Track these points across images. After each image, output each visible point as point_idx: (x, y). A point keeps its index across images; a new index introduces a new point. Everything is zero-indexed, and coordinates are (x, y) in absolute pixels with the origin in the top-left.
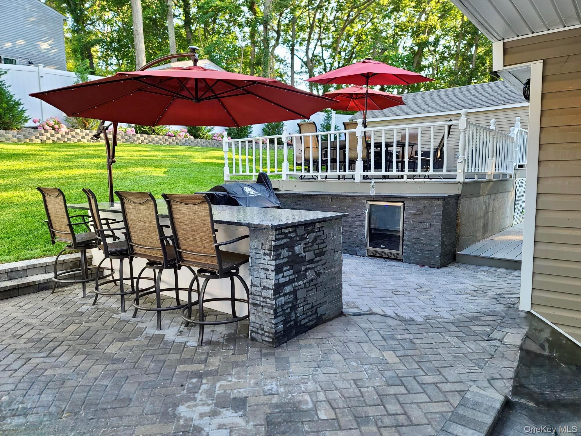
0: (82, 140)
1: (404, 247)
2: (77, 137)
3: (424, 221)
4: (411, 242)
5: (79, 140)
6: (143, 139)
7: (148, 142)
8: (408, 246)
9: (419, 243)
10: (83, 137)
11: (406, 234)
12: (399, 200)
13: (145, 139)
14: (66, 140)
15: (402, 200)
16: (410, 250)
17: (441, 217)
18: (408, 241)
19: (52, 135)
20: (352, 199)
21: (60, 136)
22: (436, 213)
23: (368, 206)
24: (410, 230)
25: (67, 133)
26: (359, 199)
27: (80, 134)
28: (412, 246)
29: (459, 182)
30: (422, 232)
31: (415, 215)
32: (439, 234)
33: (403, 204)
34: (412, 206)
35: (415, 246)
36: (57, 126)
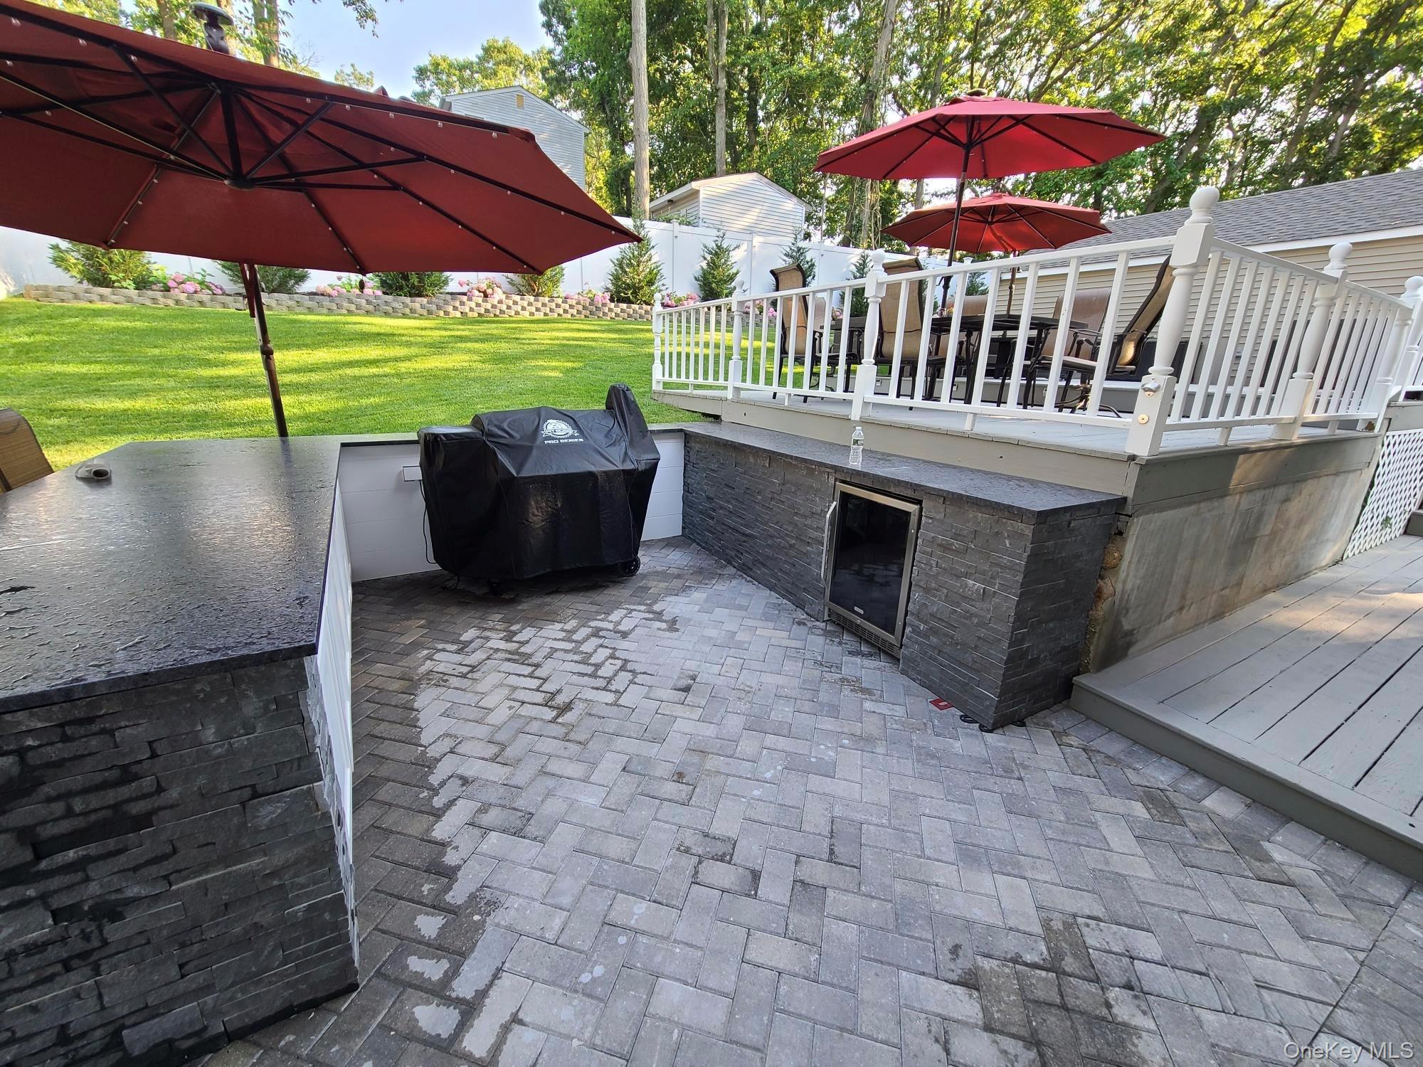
0: (521, 312)
1: (908, 630)
2: (514, 307)
3: (967, 575)
4: (925, 623)
5: (517, 313)
6: (618, 310)
7: (626, 316)
8: (916, 630)
9: (946, 635)
10: (523, 309)
11: (916, 595)
12: (909, 493)
13: (622, 311)
14: (498, 313)
15: (916, 496)
16: (920, 644)
17: (1020, 578)
18: (918, 617)
19: (478, 305)
20: (808, 468)
21: (489, 307)
22: (1006, 559)
23: (838, 495)
24: (927, 590)
25: (500, 302)
26: (820, 472)
27: (520, 302)
28: (926, 636)
29: (1133, 458)
30: (958, 605)
31: (946, 548)
32: (1004, 628)
33: (916, 507)
34: (942, 522)
35: (934, 640)
36: (489, 291)
